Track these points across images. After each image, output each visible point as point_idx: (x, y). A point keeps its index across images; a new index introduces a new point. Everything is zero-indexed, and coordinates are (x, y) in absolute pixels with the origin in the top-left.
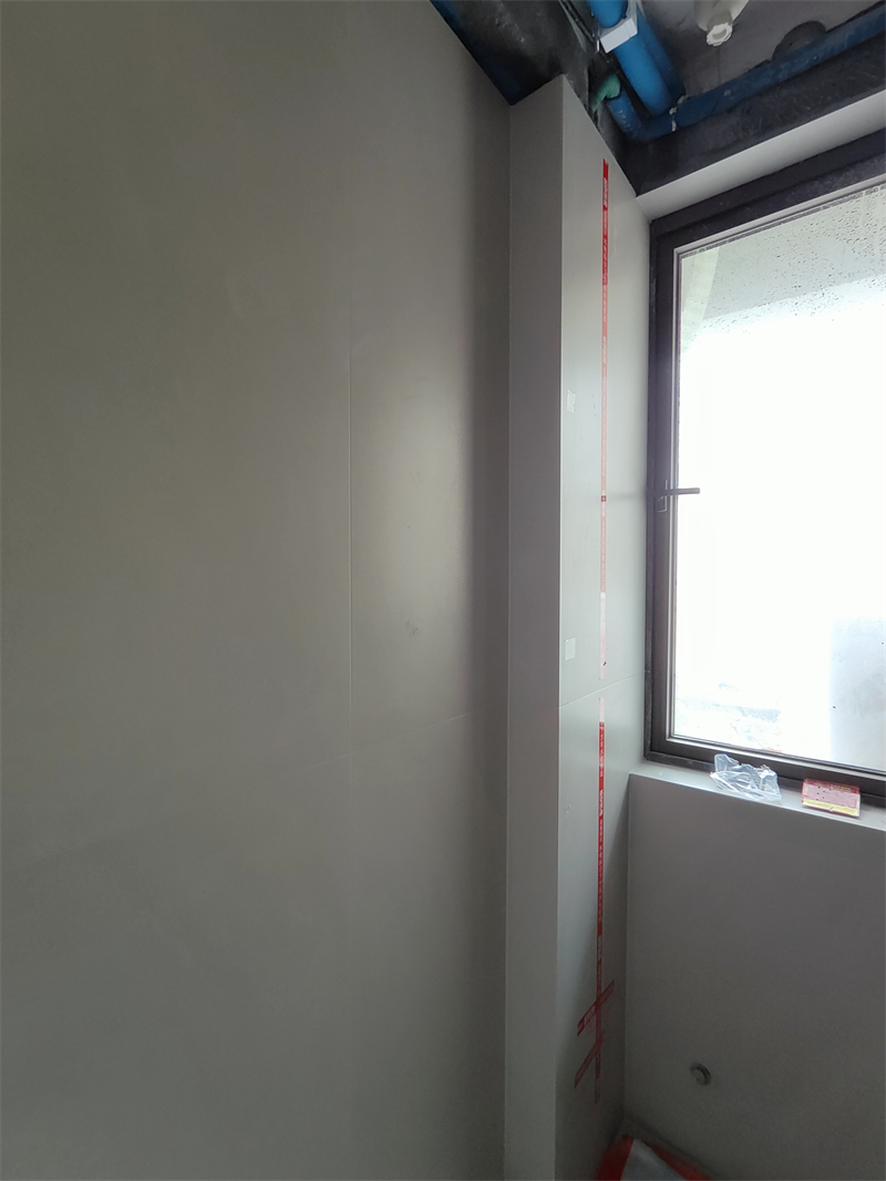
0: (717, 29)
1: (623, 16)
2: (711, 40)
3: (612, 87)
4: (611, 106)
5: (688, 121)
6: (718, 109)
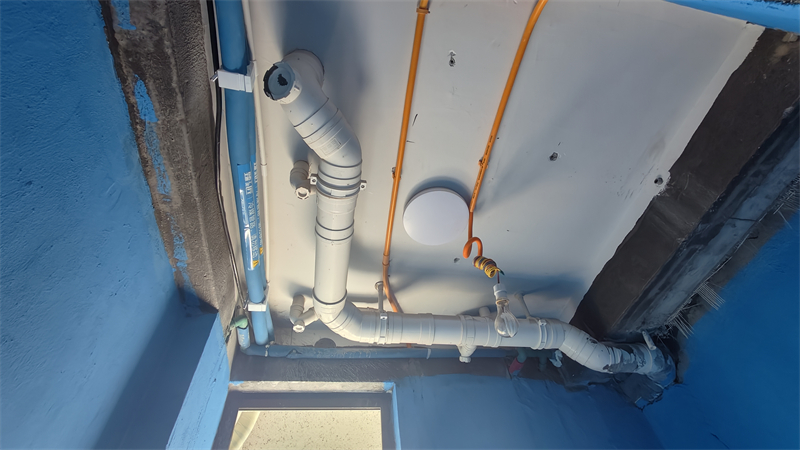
0: (298, 326)
1: (262, 302)
2: (294, 328)
3: (244, 323)
4: (239, 330)
5: (273, 355)
6: (289, 356)
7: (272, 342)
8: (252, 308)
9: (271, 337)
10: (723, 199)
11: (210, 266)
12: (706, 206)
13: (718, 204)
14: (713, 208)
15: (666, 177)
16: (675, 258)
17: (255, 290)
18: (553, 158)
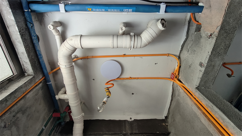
6: (28, 22)
8: (61, 5)
10: (138, 134)
12: (134, 132)
13: (136, 134)
14: (134, 133)
15: (133, 120)
16: (119, 134)
18: (133, 94)
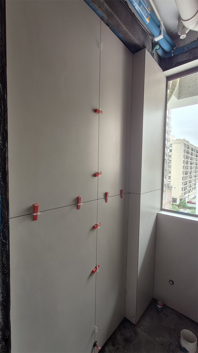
0: (182, 36)
1: (160, 34)
2: (181, 38)
4: (157, 51)
5: (176, 54)
6: (183, 52)
7: (175, 48)
8: (156, 39)
9: (172, 46)
11: (130, 34)
17: (154, 31)
